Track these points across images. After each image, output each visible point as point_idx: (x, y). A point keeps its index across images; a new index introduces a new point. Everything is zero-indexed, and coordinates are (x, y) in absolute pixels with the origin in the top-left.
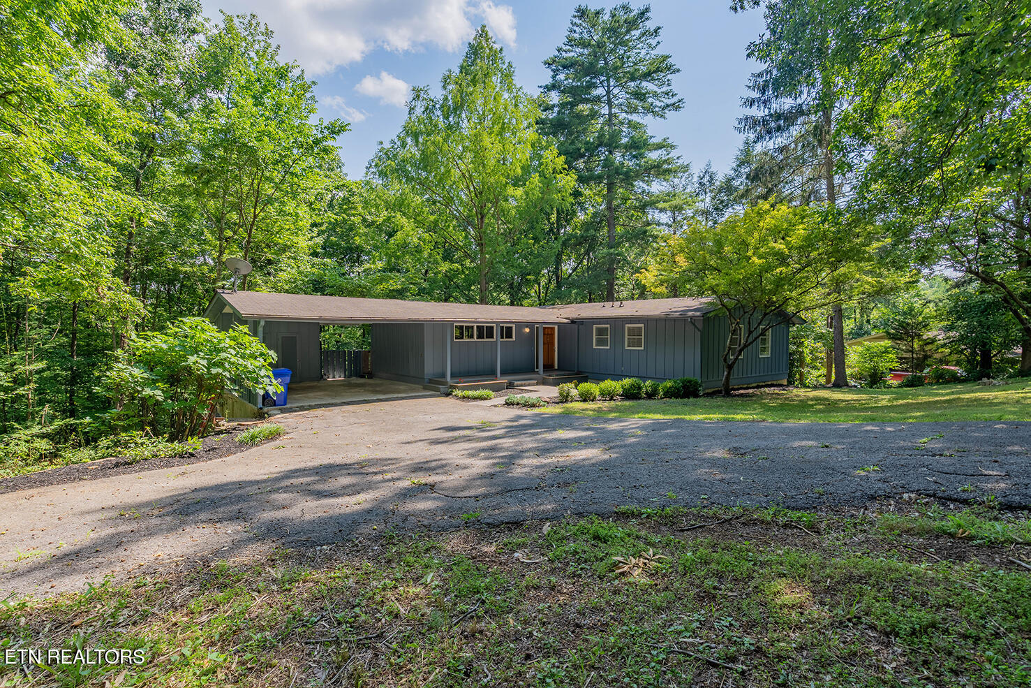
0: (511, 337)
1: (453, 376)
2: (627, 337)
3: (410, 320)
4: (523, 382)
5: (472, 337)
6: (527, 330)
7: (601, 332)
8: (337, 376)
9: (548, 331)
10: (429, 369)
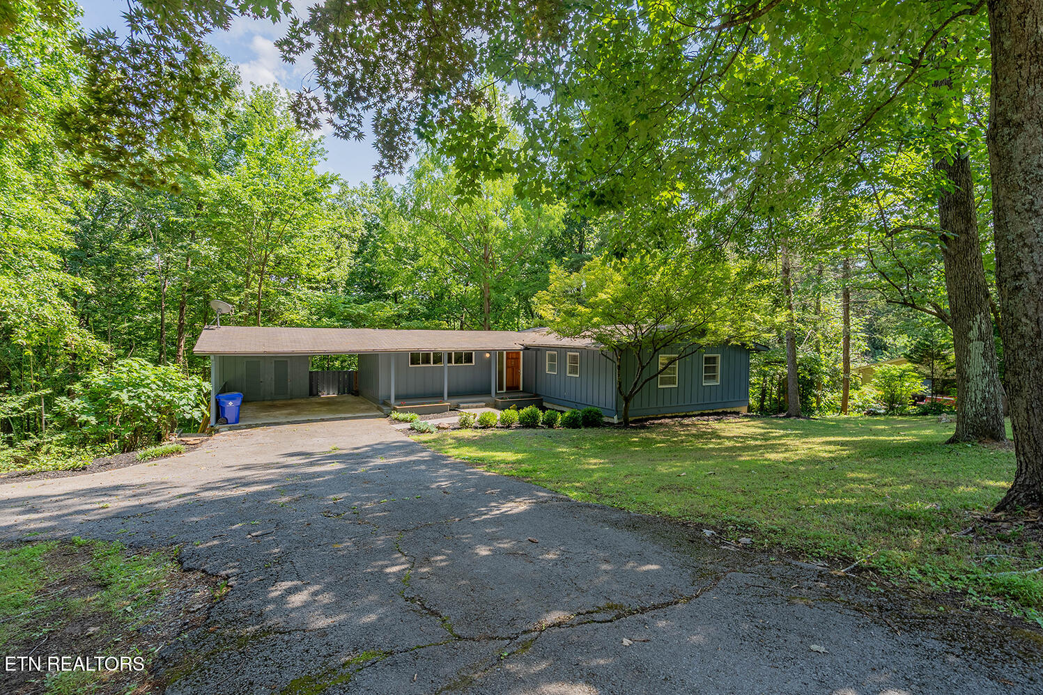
0: (471, 362)
1: (397, 398)
2: (568, 364)
3: (366, 351)
4: (470, 405)
5: (428, 362)
6: (488, 355)
7: (552, 358)
8: (331, 393)
9: (513, 356)
10: (382, 393)
